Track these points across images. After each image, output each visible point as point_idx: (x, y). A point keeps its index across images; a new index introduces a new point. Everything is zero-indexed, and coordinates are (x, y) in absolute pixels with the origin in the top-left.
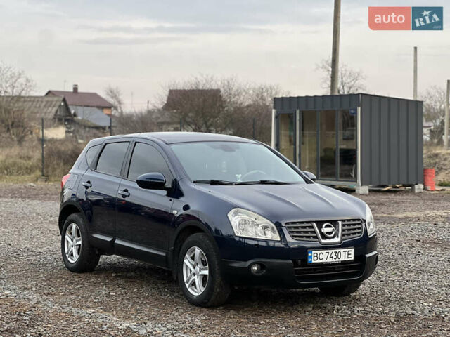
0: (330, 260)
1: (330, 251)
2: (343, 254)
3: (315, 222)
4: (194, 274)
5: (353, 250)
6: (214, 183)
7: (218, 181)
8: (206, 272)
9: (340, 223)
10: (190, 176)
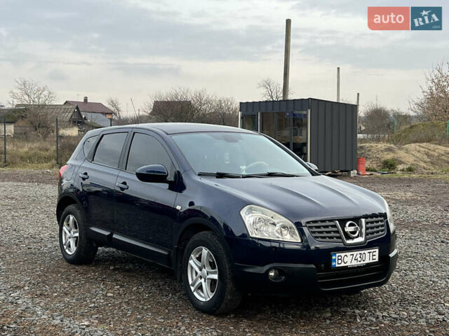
0: (355, 263)
1: (355, 253)
2: (367, 255)
3: (338, 220)
4: (201, 277)
5: (377, 250)
6: (220, 176)
7: (225, 174)
8: (216, 277)
9: (363, 220)
10: (194, 169)
